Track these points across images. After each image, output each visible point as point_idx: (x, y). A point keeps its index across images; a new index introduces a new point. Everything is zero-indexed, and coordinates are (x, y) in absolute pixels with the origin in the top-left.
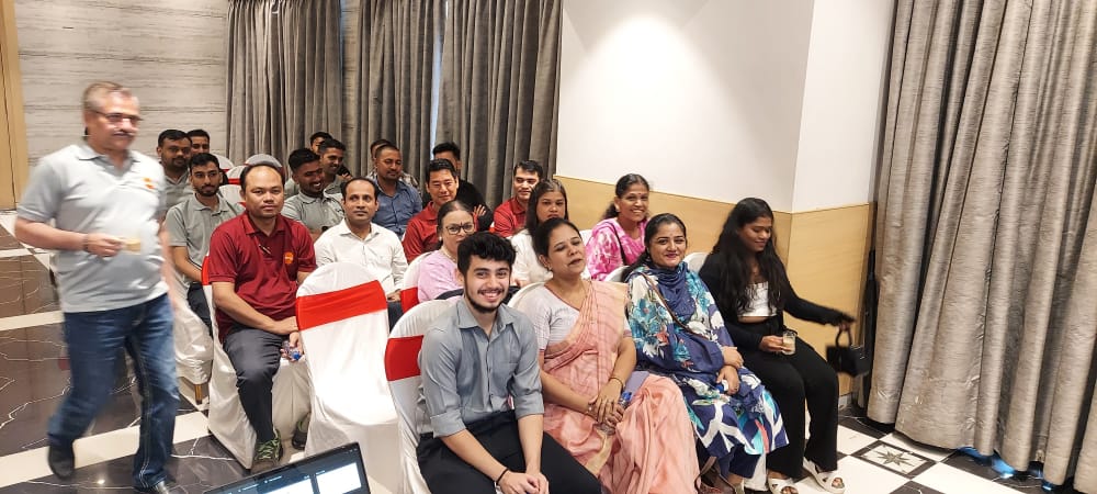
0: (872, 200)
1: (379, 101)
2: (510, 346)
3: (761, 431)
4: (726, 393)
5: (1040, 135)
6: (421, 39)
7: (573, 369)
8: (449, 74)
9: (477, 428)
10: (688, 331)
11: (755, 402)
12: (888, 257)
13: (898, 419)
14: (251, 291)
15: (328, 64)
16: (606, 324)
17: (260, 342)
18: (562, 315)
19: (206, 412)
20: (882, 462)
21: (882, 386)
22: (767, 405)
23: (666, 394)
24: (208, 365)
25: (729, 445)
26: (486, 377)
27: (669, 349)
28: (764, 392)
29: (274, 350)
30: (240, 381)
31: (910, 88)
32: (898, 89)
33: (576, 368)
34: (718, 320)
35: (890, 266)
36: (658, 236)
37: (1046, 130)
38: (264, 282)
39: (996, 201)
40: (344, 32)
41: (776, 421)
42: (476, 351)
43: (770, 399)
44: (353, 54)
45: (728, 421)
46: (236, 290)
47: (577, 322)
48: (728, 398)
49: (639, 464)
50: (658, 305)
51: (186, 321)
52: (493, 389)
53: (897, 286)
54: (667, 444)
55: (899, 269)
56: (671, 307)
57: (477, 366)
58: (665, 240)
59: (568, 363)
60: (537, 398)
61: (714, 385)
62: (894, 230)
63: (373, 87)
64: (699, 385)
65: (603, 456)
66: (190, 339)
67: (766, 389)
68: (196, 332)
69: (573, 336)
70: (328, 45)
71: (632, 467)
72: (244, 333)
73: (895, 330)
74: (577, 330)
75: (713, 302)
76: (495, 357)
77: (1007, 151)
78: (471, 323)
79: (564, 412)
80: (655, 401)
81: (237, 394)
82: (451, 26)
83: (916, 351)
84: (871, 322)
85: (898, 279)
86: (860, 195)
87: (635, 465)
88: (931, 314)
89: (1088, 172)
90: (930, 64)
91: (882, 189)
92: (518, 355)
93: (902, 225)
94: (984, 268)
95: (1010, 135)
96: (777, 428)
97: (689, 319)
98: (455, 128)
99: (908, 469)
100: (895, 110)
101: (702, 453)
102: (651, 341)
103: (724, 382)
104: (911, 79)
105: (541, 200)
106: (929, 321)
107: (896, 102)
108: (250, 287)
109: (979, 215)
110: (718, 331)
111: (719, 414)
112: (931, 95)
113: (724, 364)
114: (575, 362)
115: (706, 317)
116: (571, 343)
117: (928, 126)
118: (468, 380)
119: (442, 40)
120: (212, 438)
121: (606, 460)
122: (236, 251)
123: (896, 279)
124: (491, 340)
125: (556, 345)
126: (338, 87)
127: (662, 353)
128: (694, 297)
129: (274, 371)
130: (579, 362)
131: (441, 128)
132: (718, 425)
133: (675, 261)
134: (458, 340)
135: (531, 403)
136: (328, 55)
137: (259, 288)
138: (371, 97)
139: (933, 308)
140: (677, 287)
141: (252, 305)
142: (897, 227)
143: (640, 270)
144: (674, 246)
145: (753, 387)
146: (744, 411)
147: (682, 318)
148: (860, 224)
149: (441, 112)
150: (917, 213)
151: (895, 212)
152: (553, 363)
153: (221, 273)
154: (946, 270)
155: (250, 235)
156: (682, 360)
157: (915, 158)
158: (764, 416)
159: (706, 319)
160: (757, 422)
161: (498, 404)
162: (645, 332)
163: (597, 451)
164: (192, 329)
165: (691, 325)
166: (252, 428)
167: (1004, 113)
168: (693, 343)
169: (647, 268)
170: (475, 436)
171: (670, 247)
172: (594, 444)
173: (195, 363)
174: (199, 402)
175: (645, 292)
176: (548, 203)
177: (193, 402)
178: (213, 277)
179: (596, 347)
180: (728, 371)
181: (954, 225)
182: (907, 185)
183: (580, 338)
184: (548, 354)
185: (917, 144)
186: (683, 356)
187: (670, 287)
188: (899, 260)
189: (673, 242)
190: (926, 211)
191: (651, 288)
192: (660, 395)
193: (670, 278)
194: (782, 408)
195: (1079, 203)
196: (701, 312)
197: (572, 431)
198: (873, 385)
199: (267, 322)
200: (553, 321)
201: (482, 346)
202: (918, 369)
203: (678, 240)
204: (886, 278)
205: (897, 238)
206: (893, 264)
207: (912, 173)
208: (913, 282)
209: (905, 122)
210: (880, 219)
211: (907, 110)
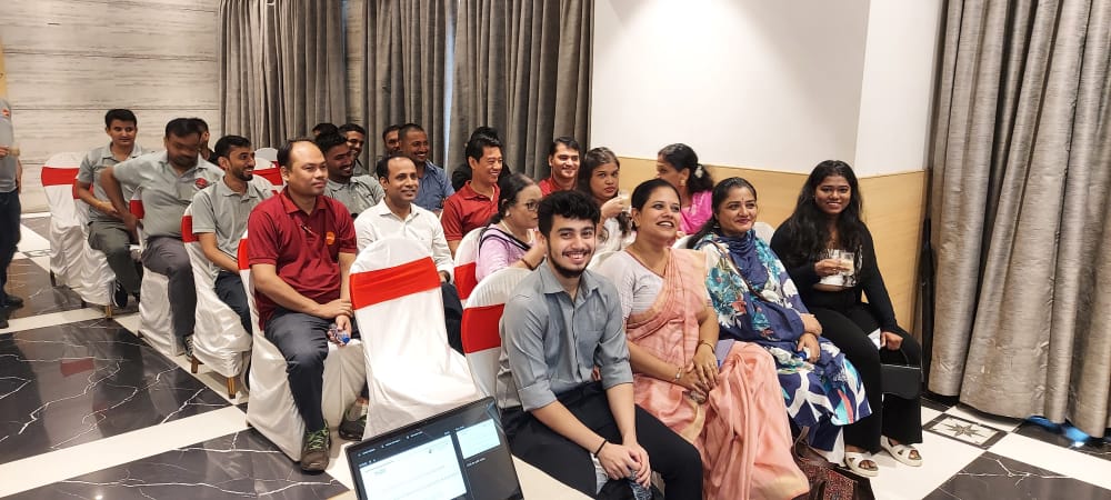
0: (926, 166)
1: (387, 90)
2: (596, 314)
3: (844, 401)
4: (808, 360)
6: (432, 24)
7: (659, 340)
8: (462, 60)
9: (568, 398)
10: (762, 299)
11: (837, 370)
12: (948, 224)
13: (963, 390)
14: (293, 273)
15: (330, 55)
16: (692, 292)
17: (308, 327)
18: (646, 282)
19: (243, 407)
20: (952, 434)
21: (945, 357)
22: (849, 374)
23: (760, 359)
24: (245, 357)
25: (817, 415)
26: (573, 345)
27: (747, 318)
28: (845, 361)
29: (321, 334)
30: (290, 366)
31: (968, 48)
32: (954, 49)
33: (662, 338)
34: (790, 288)
35: (951, 234)
36: (728, 200)
38: (307, 263)
39: (1065, 161)
40: (346, 21)
41: (859, 390)
42: (562, 318)
43: (852, 367)
44: (357, 44)
45: (814, 389)
46: (278, 273)
47: (663, 289)
48: (812, 367)
49: (739, 431)
50: (732, 273)
51: (215, 311)
52: (581, 360)
53: (959, 254)
54: (767, 411)
55: (960, 235)
56: (745, 275)
57: (563, 334)
58: (737, 205)
59: (653, 332)
60: (626, 366)
61: (796, 354)
62: (953, 196)
63: (381, 76)
64: (784, 354)
65: (698, 426)
66: (221, 331)
67: (846, 357)
68: (227, 323)
69: (658, 304)
70: (330, 36)
71: (731, 436)
72: (289, 317)
73: (956, 299)
74: (663, 298)
75: (783, 269)
76: (581, 327)
77: (1075, 108)
78: (555, 288)
79: (651, 383)
80: (749, 366)
81: (286, 379)
82: (464, 10)
83: (980, 319)
84: (928, 293)
85: (960, 245)
86: (915, 161)
87: (736, 433)
88: (996, 281)
90: (990, 22)
91: (939, 153)
92: (604, 321)
93: (963, 190)
94: (1053, 229)
95: (1079, 89)
96: (860, 397)
97: (763, 288)
98: (471, 114)
99: (981, 441)
100: (952, 72)
102: (726, 311)
103: (806, 350)
104: (969, 38)
105: (595, 172)
106: (995, 287)
107: (953, 63)
108: (293, 268)
109: (1048, 175)
110: (792, 299)
111: (805, 382)
112: (992, 53)
113: (804, 332)
114: (661, 332)
115: (778, 285)
116: (657, 310)
117: (989, 86)
118: (554, 349)
119: (455, 24)
120: (252, 431)
121: (699, 432)
122: (276, 231)
123: (957, 246)
124: (577, 307)
125: (642, 315)
126: (342, 80)
127: (739, 323)
128: (765, 265)
130: (665, 331)
131: (455, 115)
132: (804, 393)
133: (747, 226)
134: (544, 307)
135: (620, 372)
136: (330, 45)
137: (301, 271)
138: (379, 86)
139: (998, 274)
140: (748, 255)
141: (295, 288)
142: (957, 192)
143: (709, 238)
144: (746, 211)
145: (834, 356)
146: (828, 382)
147: (756, 287)
148: (915, 191)
149: (456, 99)
150: (979, 176)
151: (955, 176)
152: (638, 332)
153: (263, 255)
154: (1014, 235)
155: (292, 214)
156: (761, 329)
157: (975, 120)
158: (846, 385)
159: (780, 288)
160: (839, 391)
161: (587, 374)
162: (720, 302)
163: (689, 421)
164: (223, 319)
165: (765, 293)
166: (300, 418)
167: (1072, 67)
168: (770, 310)
169: (716, 236)
170: (568, 407)
171: (742, 211)
172: (686, 414)
173: (227, 355)
174: (232, 397)
175: (717, 261)
176: (604, 174)
177: (226, 397)
179: (682, 315)
180: (808, 338)
181: (1019, 187)
182: (967, 148)
183: (667, 306)
184: (632, 323)
185: (977, 104)
186: (761, 325)
187: (741, 255)
188: (961, 227)
189: (744, 207)
190: (987, 175)
191: (723, 256)
192: (754, 361)
193: (740, 245)
194: (863, 376)
196: (773, 281)
197: (661, 401)
198: (934, 357)
199: (311, 305)
200: (637, 288)
201: (568, 312)
202: (983, 338)
203: (750, 205)
204: (945, 246)
205: (957, 204)
206: (953, 231)
207: (972, 136)
208: (976, 247)
209: (963, 84)
210: (936, 185)
211: (965, 70)
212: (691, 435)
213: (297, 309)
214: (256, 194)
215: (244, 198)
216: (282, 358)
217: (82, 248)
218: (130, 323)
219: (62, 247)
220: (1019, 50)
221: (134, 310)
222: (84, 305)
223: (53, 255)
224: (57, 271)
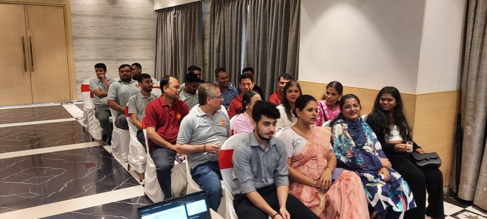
0: (458, 89)
1: (218, 51)
2: (274, 155)
3: (402, 200)
4: (383, 180)
6: (237, 23)
7: (306, 167)
8: (249, 38)
10: (364, 151)
11: (398, 185)
12: (468, 117)
13: (475, 198)
14: (162, 131)
15: (196, 37)
16: (322, 146)
17: (166, 154)
18: (299, 141)
19: (143, 185)
21: (466, 181)
22: (405, 187)
23: (352, 179)
24: (144, 165)
25: (385, 206)
26: (263, 169)
27: (353, 159)
28: (403, 181)
29: (172, 157)
30: (157, 170)
31: (478, 32)
32: (471, 33)
33: (307, 166)
34: (378, 146)
35: (470, 122)
38: (168, 127)
40: (204, 23)
41: (409, 195)
42: (258, 157)
43: (406, 185)
44: (207, 32)
45: (384, 194)
46: (156, 131)
47: (307, 144)
48: (384, 183)
49: (339, 212)
50: (348, 138)
51: (136, 146)
52: (268, 175)
53: (473, 132)
54: (353, 203)
55: (474, 122)
56: (354, 139)
57: (259, 164)
58: (349, 106)
59: (303, 164)
60: (286, 180)
61: (377, 176)
62: (470, 103)
63: (216, 46)
64: (370, 176)
65: (321, 208)
66: (138, 153)
67: (404, 180)
68: (140, 150)
69: (304, 151)
70: (197, 29)
71: (335, 214)
72: (159, 150)
73: (472, 153)
74: (306, 148)
75: (376, 137)
76: (267, 160)
78: (255, 144)
79: (303, 187)
80: (347, 182)
81: (156, 176)
82: (250, 17)
83: (484, 165)
84: (459, 150)
85: (474, 127)
86: (453, 86)
87: (337, 213)
91: (464, 83)
92: (278, 158)
93: (475, 100)
96: (410, 199)
97: (364, 145)
98: (252, 62)
100: (470, 44)
101: (371, 209)
102: (345, 155)
103: (382, 175)
104: (478, 27)
105: (287, 91)
107: (470, 39)
108: (163, 129)
110: (378, 151)
111: (380, 190)
113: (382, 167)
114: (307, 163)
115: (373, 144)
116: (304, 153)
118: (255, 169)
119: (246, 23)
120: (146, 197)
121: (322, 210)
122: (156, 114)
123: (472, 128)
124: (265, 152)
125: (297, 156)
126: (201, 47)
127: (350, 161)
128: (366, 134)
129: (172, 166)
130: (308, 164)
131: (245, 62)
132: (379, 195)
134: (250, 150)
135: (283, 180)
136: (196, 33)
137: (166, 130)
138: (215, 50)
140: (358, 129)
141: (163, 138)
142: (472, 102)
143: (339, 121)
144: (353, 109)
145: (397, 178)
146: (392, 189)
147: (360, 144)
148: (452, 101)
149: (246, 56)
150: (483, 94)
151: (471, 94)
152: (296, 164)
153: (150, 123)
156: (360, 164)
157: (481, 67)
158: (403, 193)
159: (372, 145)
160: (399, 196)
162: (342, 151)
163: (318, 206)
164: (138, 149)
165: (365, 148)
166: (162, 192)
168: (366, 156)
169: (342, 121)
171: (351, 109)
172: (316, 202)
173: (140, 164)
174: (141, 181)
175: (341, 132)
176: (291, 91)
177: (139, 181)
178: (146, 125)
180: (384, 170)
182: (477, 80)
183: (308, 152)
184: (293, 159)
185: (482, 59)
186: (360, 162)
187: (354, 129)
188: (474, 118)
189: (352, 107)
191: (344, 129)
192: (349, 180)
193: (354, 126)
196: (369, 141)
197: (306, 195)
198: (461, 181)
199: (169, 145)
200: (295, 144)
201: (261, 154)
202: (485, 173)
203: (355, 106)
204: (466, 127)
205: (472, 107)
206: (470, 120)
207: (480, 75)
208: (482, 129)
209: (475, 49)
210: (463, 98)
211: (476, 43)
212: (318, 212)
213: (162, 146)
214: (154, 97)
215: (149, 99)
216: (155, 166)
217: (92, 119)
218: (108, 149)
219: (87, 116)
221: (110, 144)
222: (93, 140)
223: (84, 120)
224: (85, 126)
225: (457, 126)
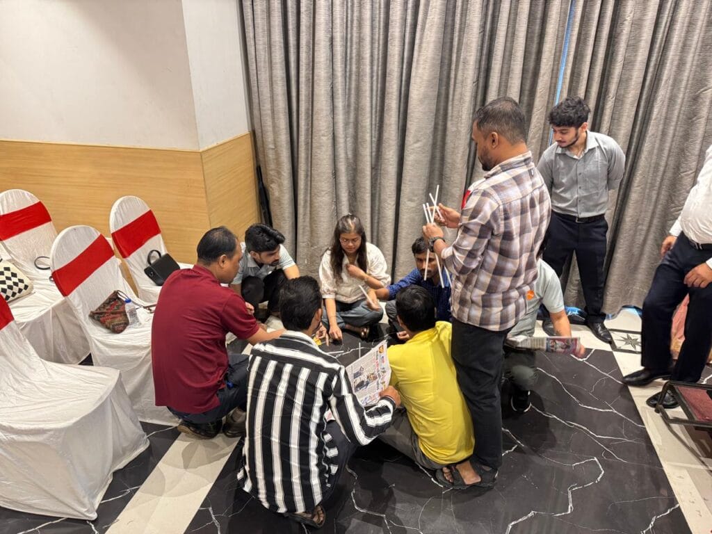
0: (250, 129)
5: (348, 74)
12: (270, 171)
31: (261, 42)
32: (252, 42)
35: (274, 178)
37: (351, 71)
39: (331, 125)
53: (281, 191)
55: (280, 178)
62: (271, 151)
73: (284, 220)
77: (332, 88)
83: (300, 231)
85: (280, 185)
86: (243, 128)
88: (305, 207)
89: (378, 99)
90: (272, 23)
91: (256, 121)
93: (276, 147)
94: (330, 171)
95: (333, 75)
100: (254, 60)
104: (261, 34)
106: (305, 210)
107: (253, 53)
109: (323, 135)
112: (277, 48)
117: (279, 72)
139: (306, 201)
142: (272, 149)
148: (247, 149)
150: (284, 138)
151: (270, 138)
154: (310, 176)
157: (274, 96)
167: (327, 60)
181: (308, 143)
182: (273, 118)
185: (274, 86)
188: (279, 173)
190: (289, 136)
195: (376, 120)
202: (303, 242)
204: (272, 185)
205: (274, 157)
206: (274, 176)
207: (275, 109)
208: (290, 185)
209: (263, 70)
210: (259, 143)
211: (263, 60)
220: (294, 45)
225: (259, 183)
